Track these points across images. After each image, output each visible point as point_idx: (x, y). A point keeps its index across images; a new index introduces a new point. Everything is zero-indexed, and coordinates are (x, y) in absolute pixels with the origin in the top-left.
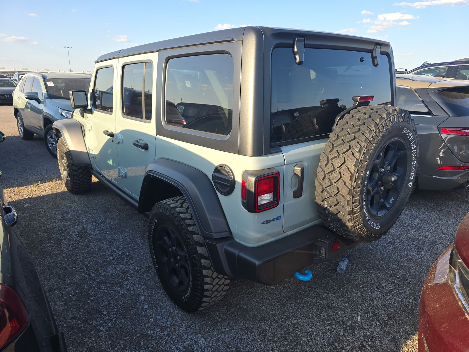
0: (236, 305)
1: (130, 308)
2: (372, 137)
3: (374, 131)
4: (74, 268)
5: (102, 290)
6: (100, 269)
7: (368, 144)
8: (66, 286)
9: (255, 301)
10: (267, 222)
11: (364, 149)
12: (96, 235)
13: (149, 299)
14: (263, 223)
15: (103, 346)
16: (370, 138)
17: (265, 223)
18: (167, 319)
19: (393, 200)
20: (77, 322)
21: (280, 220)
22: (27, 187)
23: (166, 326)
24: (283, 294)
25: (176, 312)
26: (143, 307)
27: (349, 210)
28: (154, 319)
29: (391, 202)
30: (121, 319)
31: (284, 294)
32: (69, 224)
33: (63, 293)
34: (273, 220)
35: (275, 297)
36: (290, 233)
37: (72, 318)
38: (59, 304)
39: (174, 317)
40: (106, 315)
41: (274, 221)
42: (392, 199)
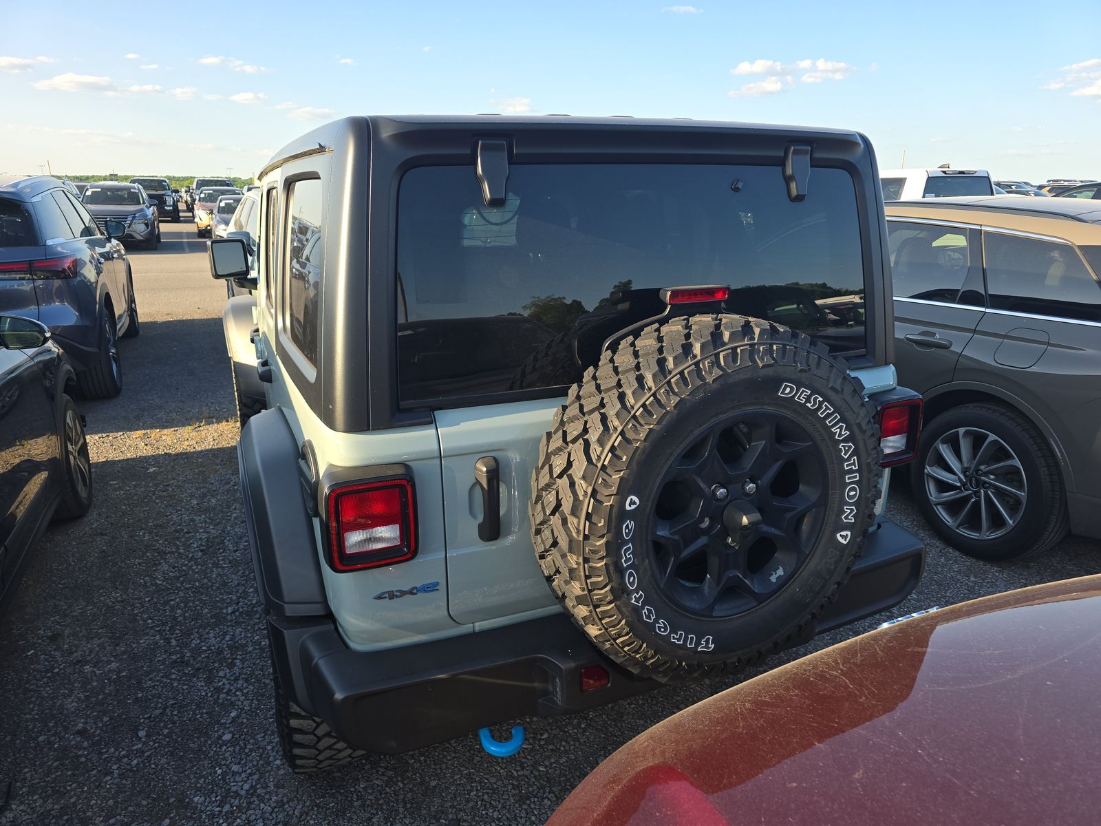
0: (416, 775)
1: (195, 733)
2: (644, 405)
3: (652, 392)
4: (150, 621)
5: (168, 681)
6: (196, 630)
7: (627, 424)
8: (112, 659)
9: (465, 772)
10: (392, 596)
11: (615, 436)
12: (236, 551)
13: (245, 720)
14: (379, 597)
15: (92, 808)
16: (636, 408)
17: (386, 597)
18: (250, 775)
19: (782, 574)
20: (83, 742)
21: (435, 593)
22: (177, 430)
23: (236, 792)
24: (541, 769)
25: (278, 762)
26: (220, 737)
27: (580, 592)
28: (224, 770)
29: (773, 579)
30: (163, 756)
31: (544, 770)
32: (202, 519)
33: (98, 672)
34: (411, 592)
35: (515, 773)
36: (479, 626)
37: (79, 733)
38: (76, 695)
39: (267, 774)
40: (141, 738)
41: (416, 594)
42: (780, 572)
